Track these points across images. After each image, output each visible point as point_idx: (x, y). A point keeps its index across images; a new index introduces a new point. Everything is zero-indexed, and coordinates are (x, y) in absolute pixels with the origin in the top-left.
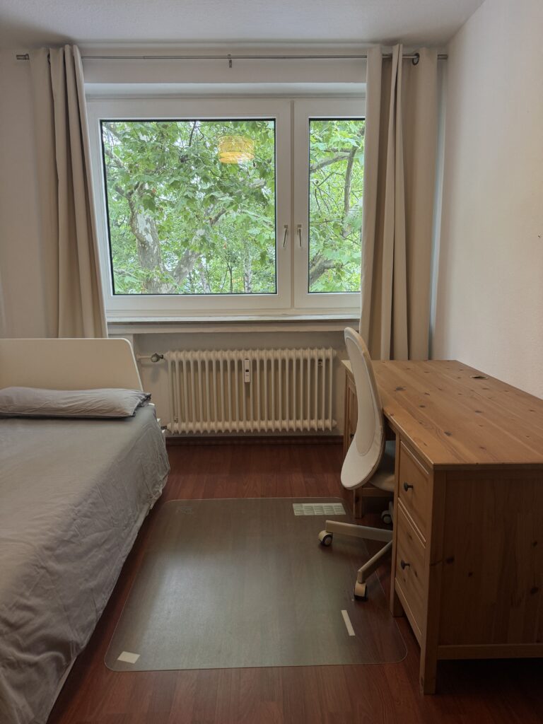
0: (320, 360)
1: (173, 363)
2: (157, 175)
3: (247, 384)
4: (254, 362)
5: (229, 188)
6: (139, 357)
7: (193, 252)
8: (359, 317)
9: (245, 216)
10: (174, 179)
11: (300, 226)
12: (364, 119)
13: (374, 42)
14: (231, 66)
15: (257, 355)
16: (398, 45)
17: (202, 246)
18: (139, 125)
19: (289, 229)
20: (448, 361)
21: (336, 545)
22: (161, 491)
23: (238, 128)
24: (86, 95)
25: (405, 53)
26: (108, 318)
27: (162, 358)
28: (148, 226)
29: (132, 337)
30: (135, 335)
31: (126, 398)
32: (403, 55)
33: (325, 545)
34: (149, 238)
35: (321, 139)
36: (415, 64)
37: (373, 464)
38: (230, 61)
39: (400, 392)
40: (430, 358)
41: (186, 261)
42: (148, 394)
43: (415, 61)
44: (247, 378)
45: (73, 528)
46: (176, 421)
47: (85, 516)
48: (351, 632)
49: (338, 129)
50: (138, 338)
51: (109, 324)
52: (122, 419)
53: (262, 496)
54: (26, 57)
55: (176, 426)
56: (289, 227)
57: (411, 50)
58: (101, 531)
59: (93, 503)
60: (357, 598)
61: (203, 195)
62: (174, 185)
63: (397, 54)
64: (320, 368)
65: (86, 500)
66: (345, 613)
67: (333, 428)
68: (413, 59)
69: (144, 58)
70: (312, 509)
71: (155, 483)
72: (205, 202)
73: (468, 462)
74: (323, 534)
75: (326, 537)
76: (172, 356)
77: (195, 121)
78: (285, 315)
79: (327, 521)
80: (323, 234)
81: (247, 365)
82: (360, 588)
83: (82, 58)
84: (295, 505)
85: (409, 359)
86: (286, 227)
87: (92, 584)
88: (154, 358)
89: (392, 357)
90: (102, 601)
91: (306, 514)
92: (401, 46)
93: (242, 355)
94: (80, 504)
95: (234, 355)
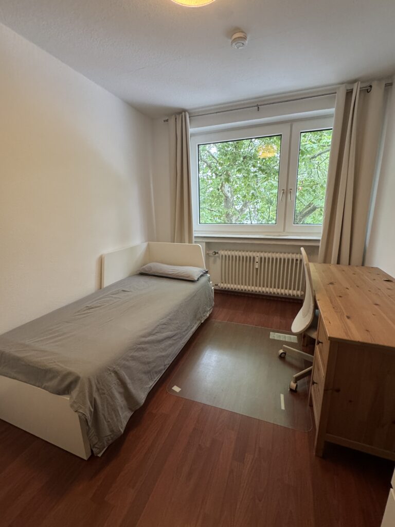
0: (297, 260)
1: (222, 256)
2: (231, 167)
3: (257, 269)
4: (261, 258)
5: (265, 170)
6: (207, 252)
7: (249, 201)
8: (320, 238)
9: (271, 184)
10: (239, 168)
11: (291, 189)
12: (331, 129)
13: (342, 83)
14: (258, 110)
15: (262, 255)
16: (357, 83)
17: (252, 198)
18: (225, 143)
19: (285, 191)
20: (372, 268)
21: (288, 358)
22: (208, 315)
23: (272, 140)
24: (191, 134)
25: (362, 87)
26: (195, 234)
27: (218, 253)
28: (229, 189)
29: (204, 244)
30: (206, 243)
31: (195, 272)
32: (360, 88)
33: (282, 357)
34: (229, 195)
35: (316, 142)
36: (368, 92)
37: (307, 324)
38: (258, 108)
39: (331, 286)
40: (363, 265)
41: (245, 205)
42: (207, 270)
43: (369, 91)
44: (257, 266)
45: (157, 329)
46: (222, 283)
47: (164, 324)
48: (283, 407)
49: (326, 135)
50: (207, 243)
51: (195, 237)
52: (192, 281)
53: (256, 325)
54: (167, 121)
55: (222, 285)
56: (285, 190)
57: (367, 84)
58: (171, 331)
59: (170, 319)
60: (291, 390)
61: (253, 174)
62: (239, 171)
63: (356, 88)
64: (296, 264)
65: (166, 317)
66: (282, 396)
67: (301, 296)
68: (367, 90)
69: (216, 113)
70: (280, 336)
71: (205, 311)
72: (253, 177)
73: (352, 339)
74: (281, 351)
75: (282, 353)
76: (222, 253)
77: (251, 139)
78: (280, 236)
79: (284, 346)
80: (314, 191)
81: (257, 260)
82: (293, 385)
83: (189, 117)
84: (271, 333)
85: (349, 264)
86: (283, 190)
87: (163, 354)
88: (214, 253)
89: (338, 263)
90: (169, 361)
91: (276, 338)
92: (359, 82)
93: (255, 254)
94: (163, 318)
95: (251, 254)
